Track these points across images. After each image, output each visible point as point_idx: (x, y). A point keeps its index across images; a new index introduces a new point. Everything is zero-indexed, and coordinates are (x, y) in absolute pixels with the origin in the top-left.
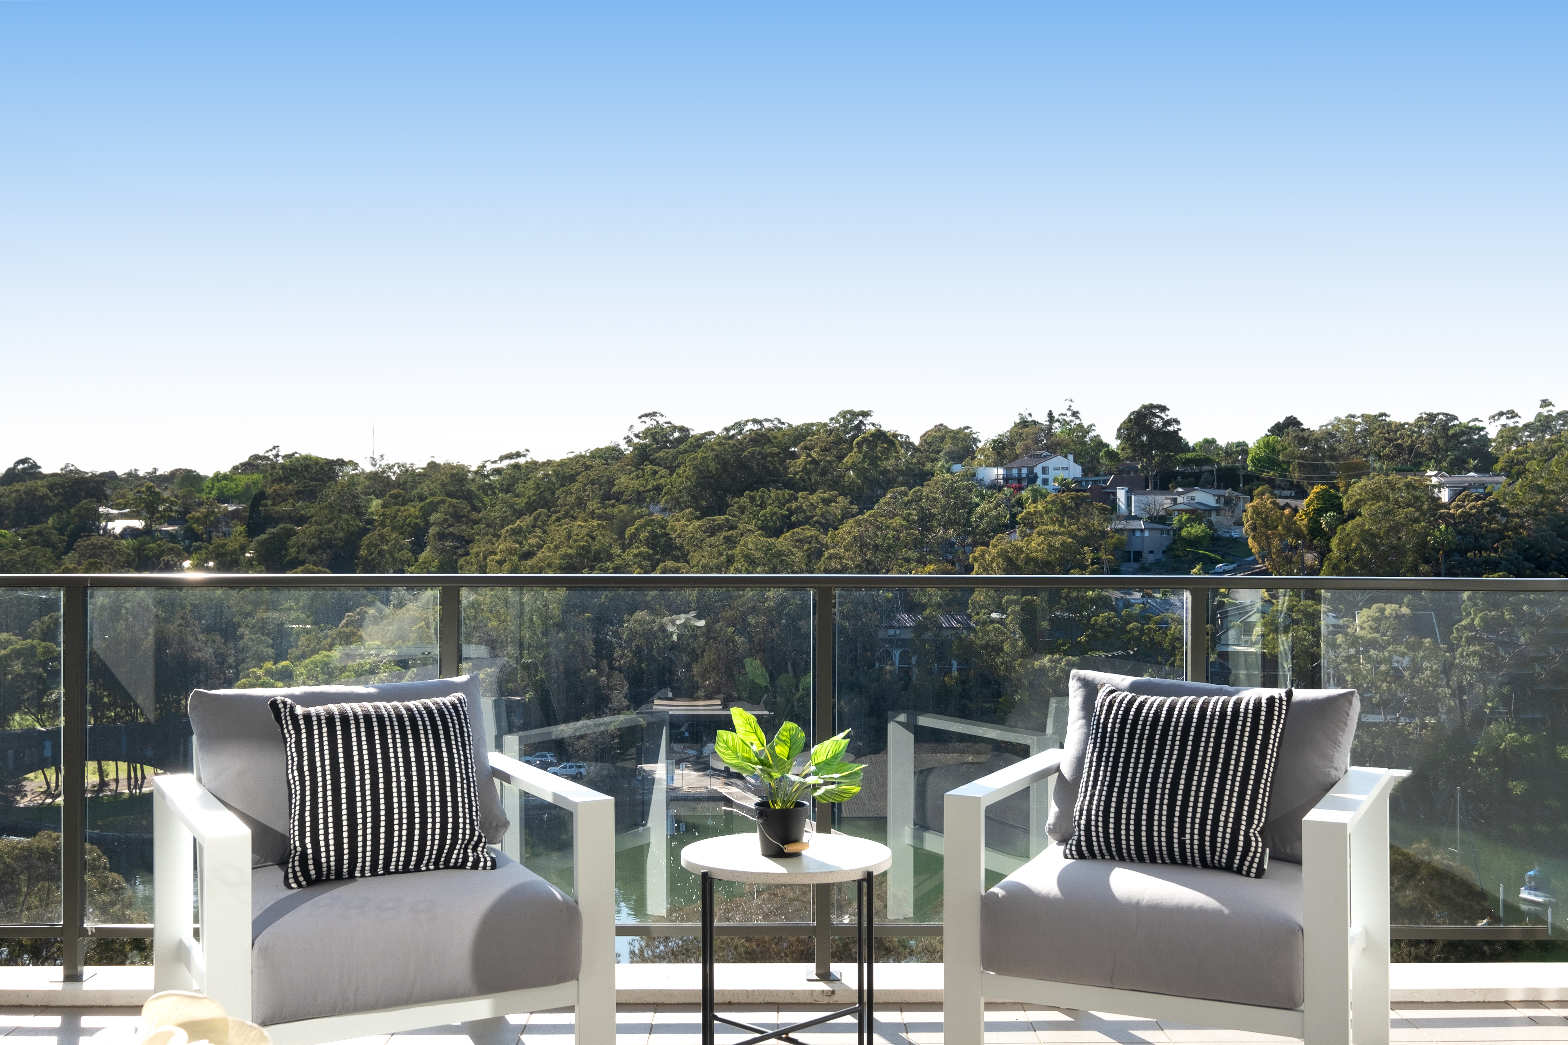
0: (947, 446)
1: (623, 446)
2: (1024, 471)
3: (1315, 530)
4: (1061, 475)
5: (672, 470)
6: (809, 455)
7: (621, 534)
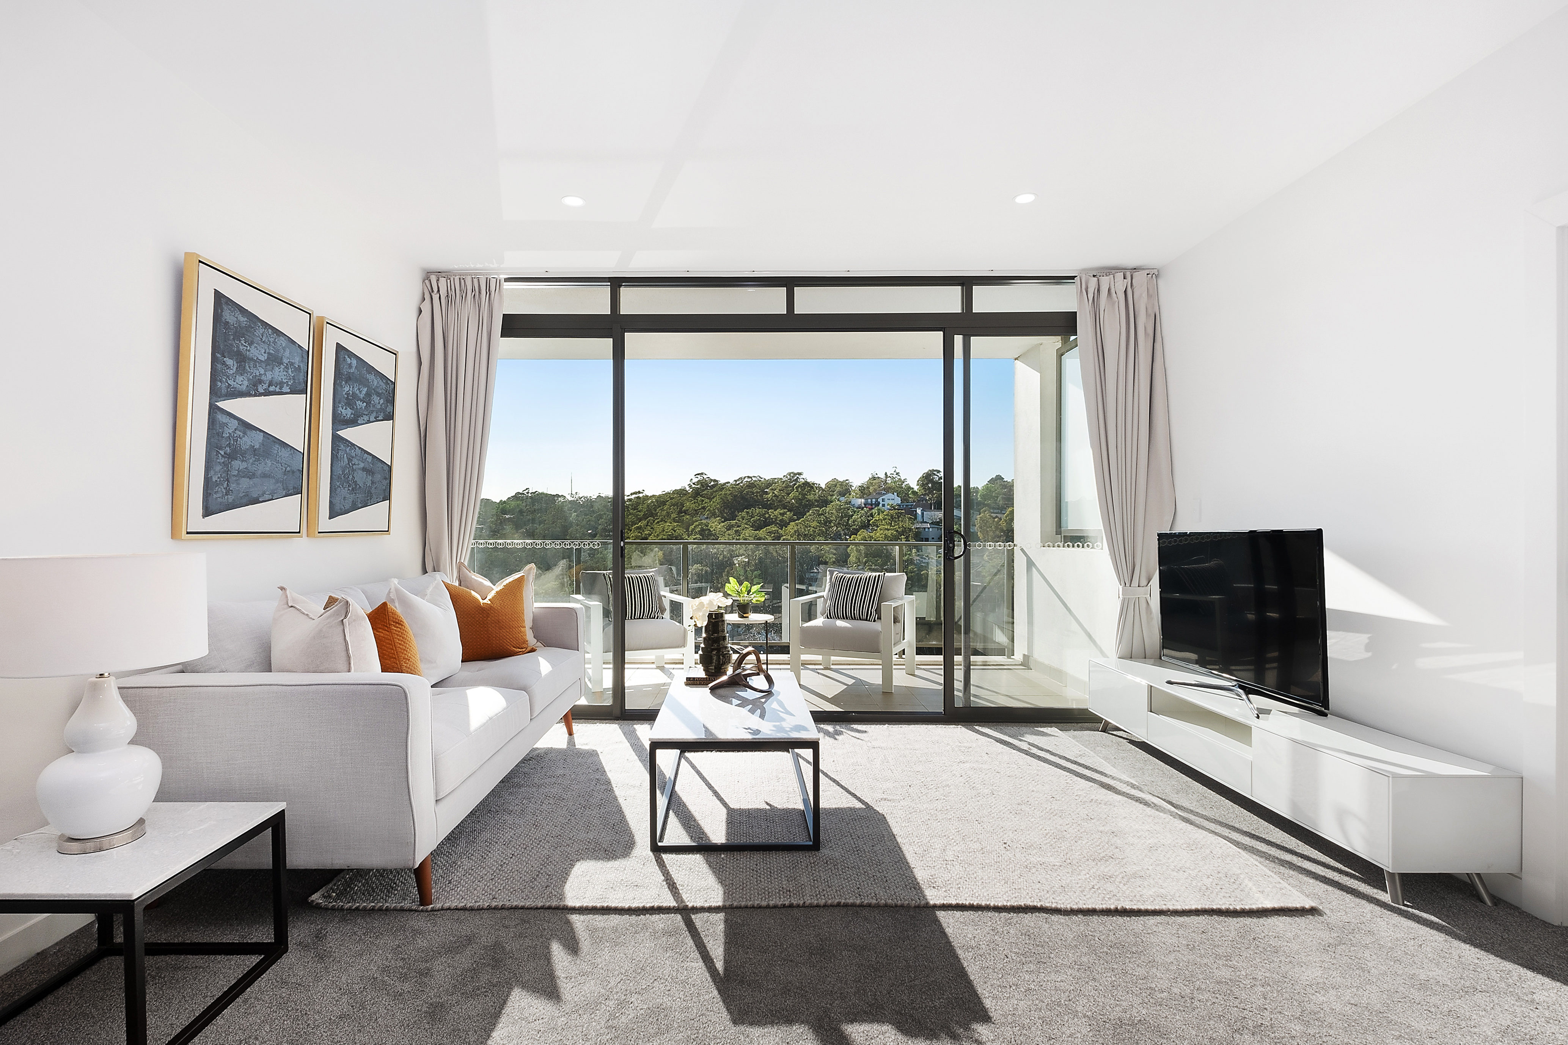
0: (838, 489)
1: (688, 488)
2: (874, 500)
3: (1010, 527)
4: (891, 502)
5: (711, 499)
6: (773, 493)
7: (687, 530)
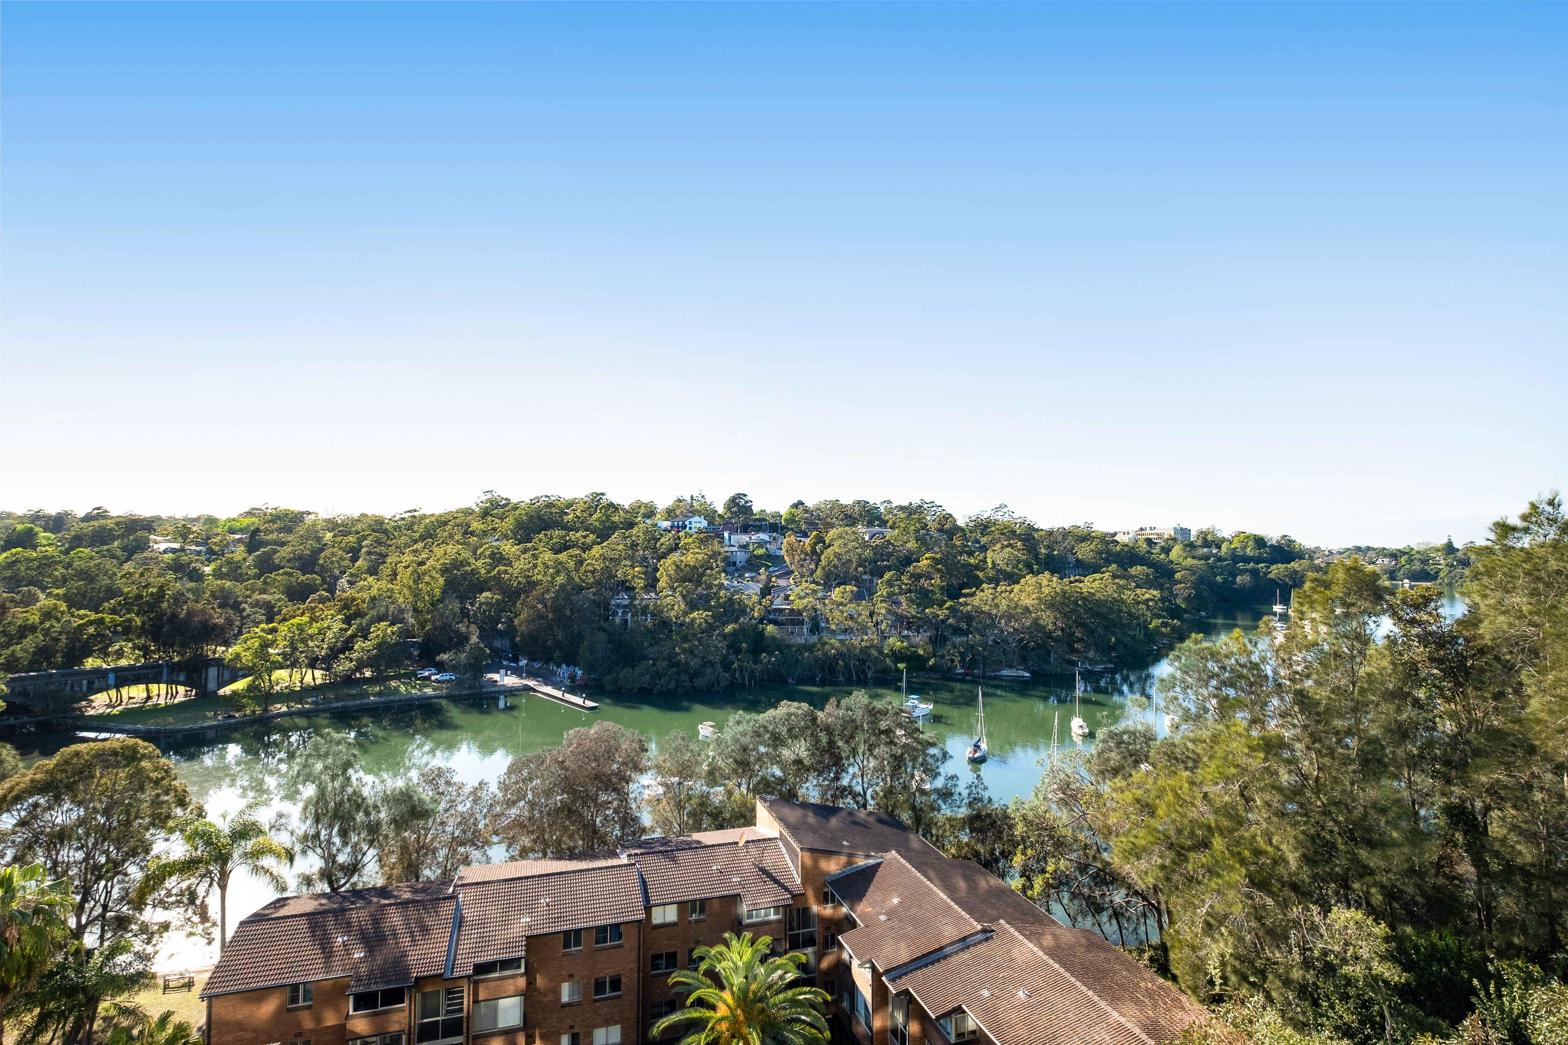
0: (642, 511)
1: (474, 508)
2: (680, 523)
3: (814, 551)
4: (698, 525)
5: (502, 519)
6: (574, 514)
7: (475, 552)
